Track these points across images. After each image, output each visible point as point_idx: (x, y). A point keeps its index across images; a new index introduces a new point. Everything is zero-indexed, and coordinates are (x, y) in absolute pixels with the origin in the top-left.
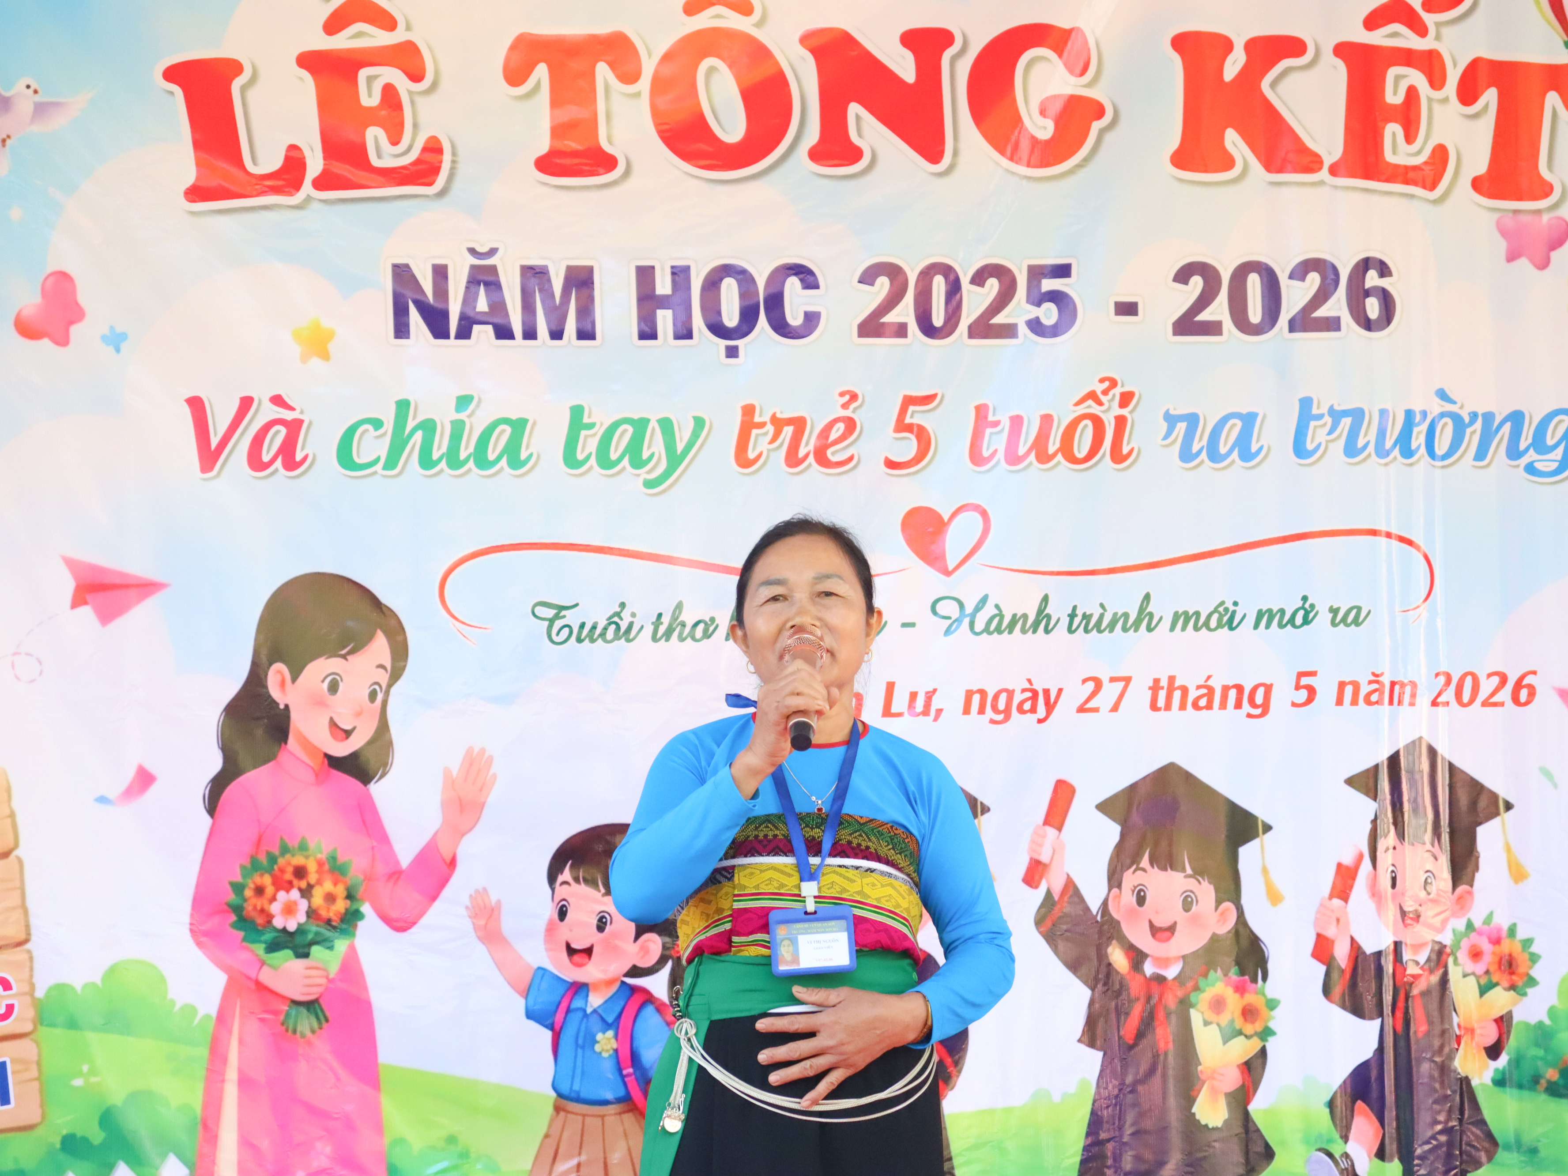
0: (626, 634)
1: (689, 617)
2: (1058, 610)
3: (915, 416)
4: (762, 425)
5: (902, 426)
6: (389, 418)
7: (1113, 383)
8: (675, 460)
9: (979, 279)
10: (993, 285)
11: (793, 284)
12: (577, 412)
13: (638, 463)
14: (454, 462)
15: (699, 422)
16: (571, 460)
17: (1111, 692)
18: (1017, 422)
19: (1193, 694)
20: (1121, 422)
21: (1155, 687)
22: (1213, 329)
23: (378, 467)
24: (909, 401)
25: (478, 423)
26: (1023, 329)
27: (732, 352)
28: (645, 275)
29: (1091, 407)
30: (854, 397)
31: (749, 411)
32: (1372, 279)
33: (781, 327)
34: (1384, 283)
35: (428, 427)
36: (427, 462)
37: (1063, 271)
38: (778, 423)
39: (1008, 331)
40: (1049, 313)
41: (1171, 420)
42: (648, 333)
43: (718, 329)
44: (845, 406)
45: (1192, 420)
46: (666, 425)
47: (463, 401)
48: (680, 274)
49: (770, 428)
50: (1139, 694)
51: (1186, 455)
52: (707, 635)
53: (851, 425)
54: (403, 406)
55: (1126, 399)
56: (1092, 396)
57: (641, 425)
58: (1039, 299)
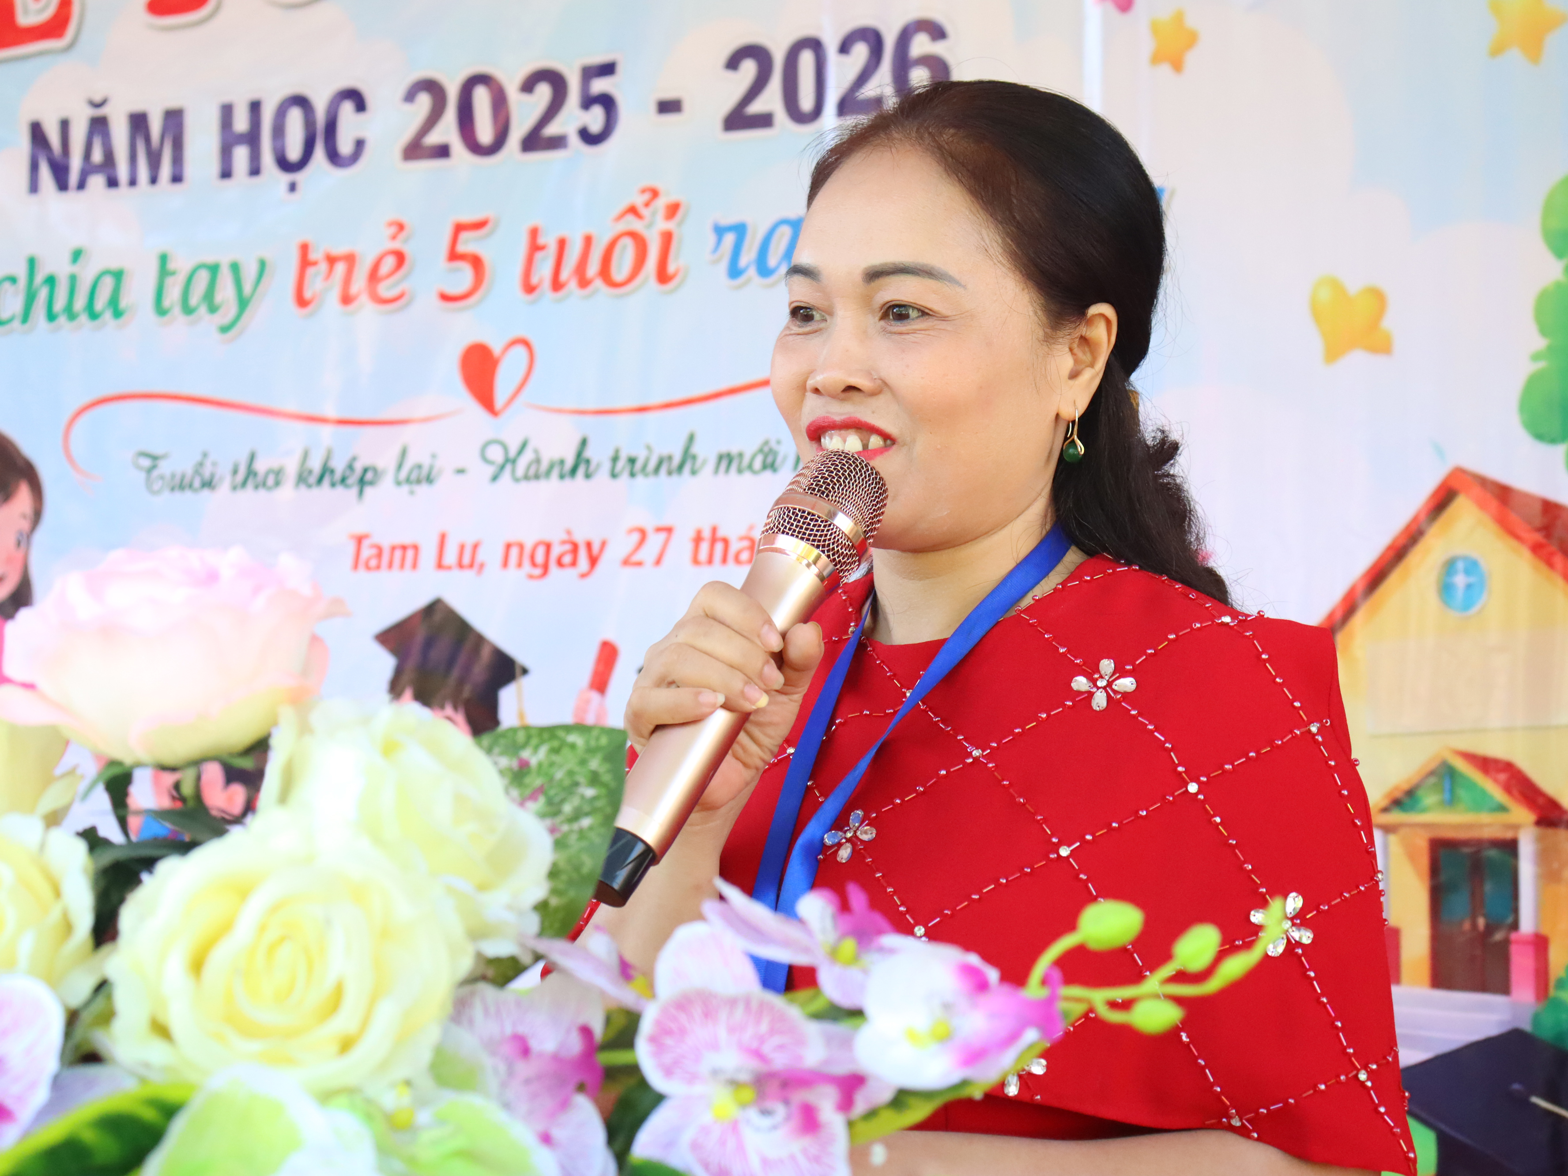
0: (209, 484)
1: (261, 466)
2: (597, 454)
3: (468, 244)
4: (315, 263)
5: (454, 256)
6: (21, 273)
7: (655, 193)
8: (243, 303)
9: (528, 86)
10: (544, 91)
11: (347, 108)
12: (163, 259)
13: (213, 309)
14: (71, 315)
15: (262, 265)
16: (161, 310)
17: (655, 541)
18: (562, 244)
19: (734, 547)
20: (667, 238)
21: (698, 539)
22: (765, 121)
23: (16, 324)
24: (459, 228)
25: (87, 274)
26: (574, 140)
27: (293, 187)
28: (227, 111)
29: (632, 223)
30: (401, 227)
31: (304, 249)
32: (921, 45)
33: (334, 156)
34: (938, 48)
35: (51, 281)
36: (51, 316)
37: (607, 69)
38: (332, 260)
39: (557, 143)
40: (595, 119)
41: (720, 231)
42: (226, 173)
43: (284, 165)
44: (394, 237)
45: (740, 230)
46: (235, 268)
47: (77, 255)
48: (255, 107)
49: (323, 266)
50: (681, 545)
51: (734, 272)
52: (277, 483)
53: (400, 258)
54: (32, 263)
55: (673, 210)
56: (633, 210)
57: (214, 269)
58: (588, 102)
